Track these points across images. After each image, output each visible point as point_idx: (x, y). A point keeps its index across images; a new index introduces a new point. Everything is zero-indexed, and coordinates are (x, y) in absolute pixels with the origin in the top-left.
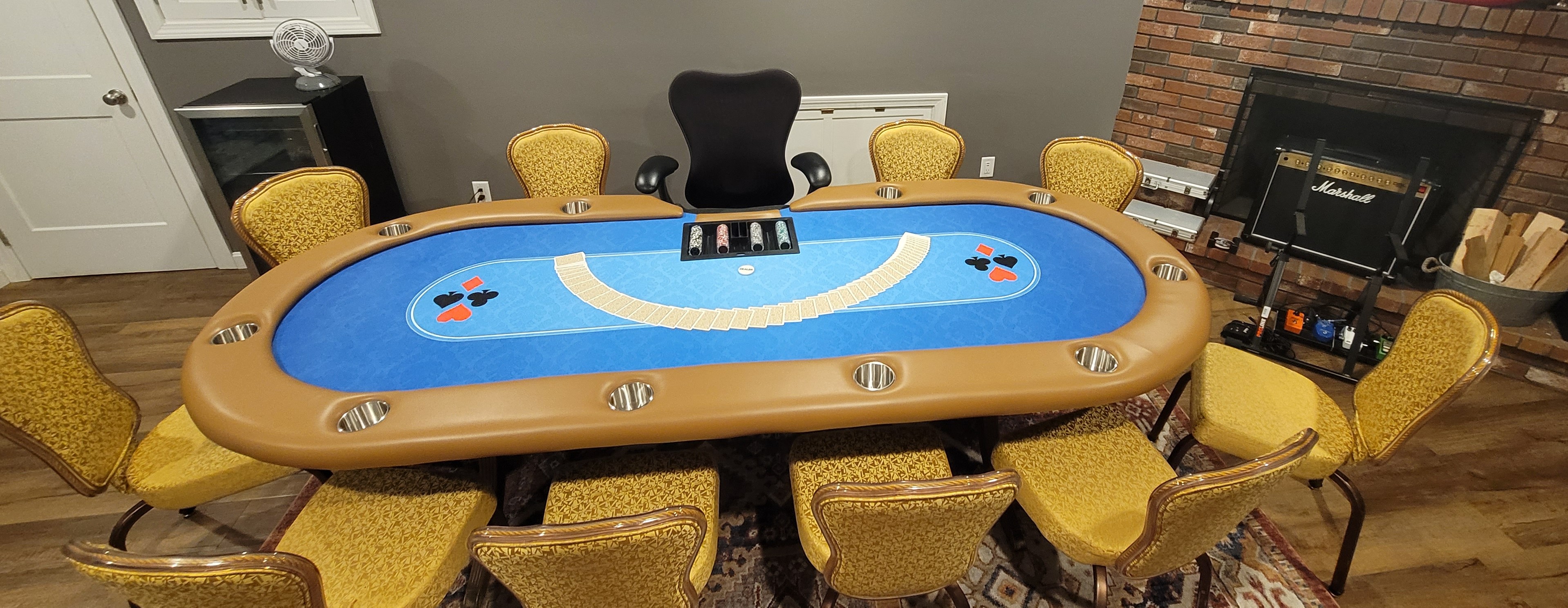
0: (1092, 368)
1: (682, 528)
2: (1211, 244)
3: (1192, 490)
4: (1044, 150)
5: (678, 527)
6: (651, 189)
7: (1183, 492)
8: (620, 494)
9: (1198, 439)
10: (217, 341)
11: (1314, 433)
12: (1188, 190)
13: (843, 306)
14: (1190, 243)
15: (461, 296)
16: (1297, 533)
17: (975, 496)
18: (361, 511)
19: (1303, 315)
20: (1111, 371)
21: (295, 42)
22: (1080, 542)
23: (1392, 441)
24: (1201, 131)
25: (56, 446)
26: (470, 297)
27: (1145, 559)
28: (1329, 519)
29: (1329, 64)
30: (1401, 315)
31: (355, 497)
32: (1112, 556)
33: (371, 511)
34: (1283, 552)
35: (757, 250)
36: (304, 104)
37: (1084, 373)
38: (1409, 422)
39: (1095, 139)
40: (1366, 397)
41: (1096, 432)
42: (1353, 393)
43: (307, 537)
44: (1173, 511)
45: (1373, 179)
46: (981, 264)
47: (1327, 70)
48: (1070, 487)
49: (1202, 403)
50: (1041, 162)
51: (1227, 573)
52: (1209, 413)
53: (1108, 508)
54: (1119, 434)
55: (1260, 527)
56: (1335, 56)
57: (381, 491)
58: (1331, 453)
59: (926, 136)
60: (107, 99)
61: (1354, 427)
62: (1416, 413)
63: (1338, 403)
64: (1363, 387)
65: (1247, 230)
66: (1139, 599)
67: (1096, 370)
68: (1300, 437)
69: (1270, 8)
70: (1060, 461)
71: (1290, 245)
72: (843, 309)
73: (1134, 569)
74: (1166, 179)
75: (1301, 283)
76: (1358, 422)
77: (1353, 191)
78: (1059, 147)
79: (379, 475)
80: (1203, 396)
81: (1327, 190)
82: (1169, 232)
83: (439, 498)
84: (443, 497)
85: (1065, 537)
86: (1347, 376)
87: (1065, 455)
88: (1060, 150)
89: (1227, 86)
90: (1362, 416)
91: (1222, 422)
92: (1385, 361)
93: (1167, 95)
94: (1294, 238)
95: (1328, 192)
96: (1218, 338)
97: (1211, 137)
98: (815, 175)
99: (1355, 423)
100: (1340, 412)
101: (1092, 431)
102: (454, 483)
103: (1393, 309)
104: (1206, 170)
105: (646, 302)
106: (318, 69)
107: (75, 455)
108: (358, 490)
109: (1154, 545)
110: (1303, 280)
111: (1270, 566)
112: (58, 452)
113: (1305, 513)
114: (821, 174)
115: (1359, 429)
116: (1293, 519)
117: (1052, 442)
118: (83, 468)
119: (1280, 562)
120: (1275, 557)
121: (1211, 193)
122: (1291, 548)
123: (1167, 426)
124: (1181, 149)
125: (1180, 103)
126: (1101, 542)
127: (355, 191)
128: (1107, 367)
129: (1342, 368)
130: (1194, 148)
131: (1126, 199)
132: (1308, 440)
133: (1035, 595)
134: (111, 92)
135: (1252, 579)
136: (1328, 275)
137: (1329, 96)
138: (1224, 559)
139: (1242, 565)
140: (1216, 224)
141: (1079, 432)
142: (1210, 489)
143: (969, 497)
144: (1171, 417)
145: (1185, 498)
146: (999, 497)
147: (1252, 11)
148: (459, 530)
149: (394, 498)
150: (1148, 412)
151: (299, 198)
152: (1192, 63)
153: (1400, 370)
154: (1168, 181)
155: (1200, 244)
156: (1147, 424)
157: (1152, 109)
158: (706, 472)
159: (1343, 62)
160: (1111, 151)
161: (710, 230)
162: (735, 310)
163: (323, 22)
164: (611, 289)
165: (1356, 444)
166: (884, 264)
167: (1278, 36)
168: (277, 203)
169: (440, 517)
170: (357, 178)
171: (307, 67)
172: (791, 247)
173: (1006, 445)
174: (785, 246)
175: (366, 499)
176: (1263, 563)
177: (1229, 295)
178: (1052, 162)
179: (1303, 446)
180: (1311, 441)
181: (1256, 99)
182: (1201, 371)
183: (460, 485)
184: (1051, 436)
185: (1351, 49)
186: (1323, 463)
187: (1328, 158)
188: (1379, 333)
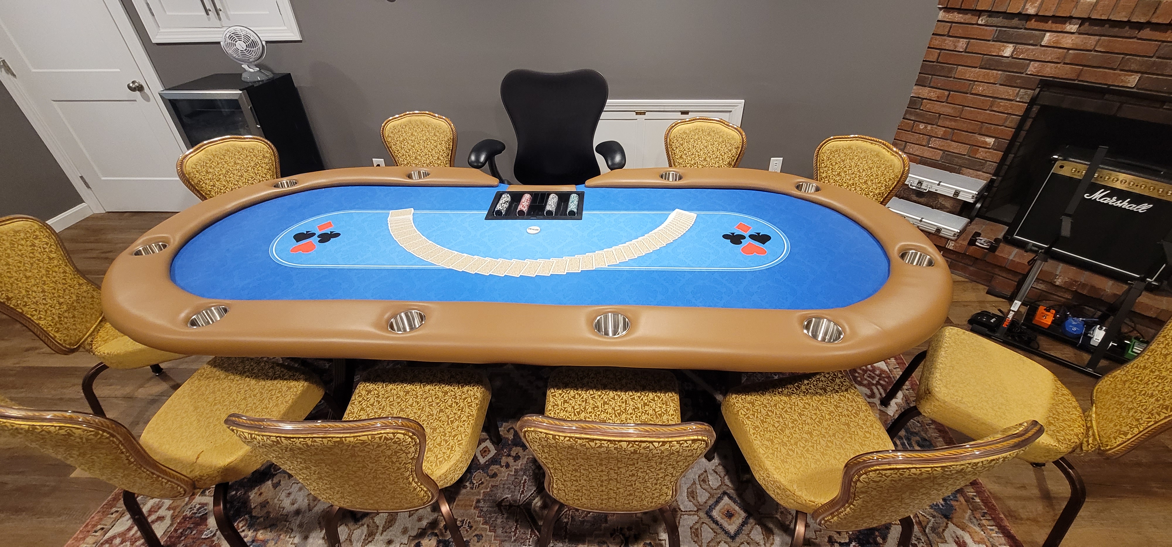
0: (820, 339)
1: (394, 436)
2: (972, 242)
3: (888, 467)
4: (819, 147)
5: (391, 435)
6: (480, 164)
7: (878, 468)
8: (407, 397)
9: (922, 411)
10: (138, 253)
11: (1038, 426)
12: (957, 193)
13: (604, 265)
14: (952, 240)
15: (314, 234)
16: (1011, 503)
17: (661, 444)
18: (224, 386)
19: (1054, 312)
20: (836, 342)
21: (236, 43)
22: (785, 490)
23: (1129, 439)
24: (979, 141)
25: (35, 317)
26: (319, 237)
27: (839, 517)
28: (1047, 496)
29: (1125, 75)
30: (1161, 321)
31: (223, 376)
32: (813, 505)
33: (230, 387)
34: (993, 519)
35: (550, 215)
36: (240, 90)
37: (813, 342)
38: (1153, 423)
39: (867, 137)
40: (1107, 393)
41: (821, 395)
42: (1094, 388)
43: (184, 400)
44: (866, 482)
45: (1154, 189)
46: (736, 239)
47: (1122, 81)
48: (785, 439)
49: (930, 379)
50: (815, 157)
51: (934, 529)
52: (936, 389)
53: (818, 463)
54: (842, 398)
55: (975, 494)
56: (1134, 67)
57: (240, 374)
58: (1059, 441)
59: (714, 131)
60: (131, 87)
61: (1089, 419)
62: (1163, 416)
63: (1074, 394)
64: (1105, 383)
65: (1010, 232)
66: (845, 538)
67: (824, 339)
68: (1021, 429)
69: (1069, 19)
70: (781, 415)
71: (1050, 248)
72: (604, 266)
73: (828, 523)
74: (938, 183)
75: (1057, 283)
76: (1094, 416)
77: (1129, 200)
78: (833, 144)
79: (243, 362)
80: (933, 374)
81: (1100, 199)
82: (933, 230)
83: (277, 383)
84: (280, 383)
85: (772, 483)
86: (1090, 370)
87: (786, 411)
88: (833, 147)
89: (1011, 98)
90: (1099, 410)
91: (948, 399)
92: (1136, 361)
93: (950, 107)
94: (1057, 240)
95: (1101, 200)
96: (964, 325)
97: (988, 147)
98: (613, 159)
99: (1091, 416)
100: (1075, 404)
101: (817, 393)
102: (291, 374)
103: (1151, 314)
104: (978, 177)
105: (446, 249)
106: (257, 66)
107: (50, 325)
108: (225, 371)
109: (848, 507)
110: (1060, 280)
111: (977, 529)
112: (37, 322)
113: (1024, 487)
114: (618, 158)
115: (1093, 422)
116: (1009, 491)
117: (776, 398)
118: (56, 334)
119: (989, 527)
120: (984, 522)
121: (980, 197)
122: (1002, 516)
123: (900, 395)
124: (956, 157)
125: (961, 113)
126: (805, 492)
127: (268, 155)
128: (834, 337)
129: (1086, 362)
130: (969, 156)
131: (889, 193)
132: (1030, 434)
133: (751, 521)
134: (133, 82)
135: (958, 538)
136: (1086, 277)
137: (1120, 107)
138: (934, 517)
139: (950, 525)
140: (978, 226)
141: (804, 392)
142: (908, 469)
143: (654, 443)
144: (905, 387)
145: (880, 473)
146: (688, 447)
147: (1050, 22)
148: (285, 409)
149: (248, 379)
150: (885, 381)
151: (227, 158)
152: (979, 76)
153: (1151, 371)
154: (939, 185)
155: (960, 242)
156: (882, 391)
157: (933, 119)
158: (476, 388)
159: (1142, 73)
160: (881, 149)
161: (516, 197)
162: (514, 261)
163: (259, 30)
164: (424, 237)
165: (1087, 436)
166: (650, 233)
167: (1075, 47)
168: (210, 160)
169: (274, 397)
170: (269, 146)
171: (249, 64)
172: (576, 215)
173: (734, 396)
174: (572, 213)
175: (229, 378)
176: (970, 525)
177: (982, 289)
178: (825, 158)
179: (1022, 438)
180: (1033, 435)
181: (1040, 111)
182: (936, 351)
183: (294, 376)
184: (777, 393)
185: (1153, 59)
186: (1048, 450)
187: (1107, 167)
188: (1131, 334)
